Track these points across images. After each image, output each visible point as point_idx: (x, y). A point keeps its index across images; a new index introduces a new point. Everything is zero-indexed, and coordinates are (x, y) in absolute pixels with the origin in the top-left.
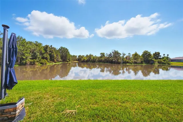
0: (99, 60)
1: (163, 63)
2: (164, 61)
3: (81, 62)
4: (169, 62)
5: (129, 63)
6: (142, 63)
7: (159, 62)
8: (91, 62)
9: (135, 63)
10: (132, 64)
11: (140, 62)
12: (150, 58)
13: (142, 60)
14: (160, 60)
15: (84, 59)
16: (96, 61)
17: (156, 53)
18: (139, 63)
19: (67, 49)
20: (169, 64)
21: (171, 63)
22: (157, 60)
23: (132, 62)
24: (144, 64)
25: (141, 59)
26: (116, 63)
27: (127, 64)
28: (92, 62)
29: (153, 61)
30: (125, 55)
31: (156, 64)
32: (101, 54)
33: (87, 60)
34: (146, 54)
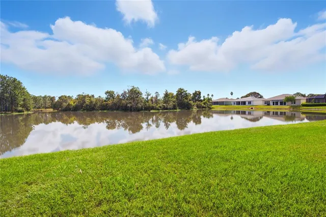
0: (101, 105)
1: (203, 107)
2: (204, 104)
3: (61, 111)
4: (210, 105)
5: (155, 109)
6: (174, 108)
7: (198, 107)
8: (84, 110)
9: (165, 108)
10: (159, 110)
11: (172, 107)
12: (186, 100)
13: (174, 104)
14: (199, 103)
15: (69, 104)
16: (97, 108)
17: (196, 92)
18: (170, 109)
19: (15, 80)
20: (210, 108)
21: (213, 106)
22: (196, 104)
23: (160, 107)
24: (178, 110)
25: (174, 102)
26: (134, 111)
27: (151, 111)
28: (87, 110)
29: (190, 104)
30: (150, 95)
31: (195, 109)
32: (107, 93)
33: (76, 105)
34: (181, 94)
